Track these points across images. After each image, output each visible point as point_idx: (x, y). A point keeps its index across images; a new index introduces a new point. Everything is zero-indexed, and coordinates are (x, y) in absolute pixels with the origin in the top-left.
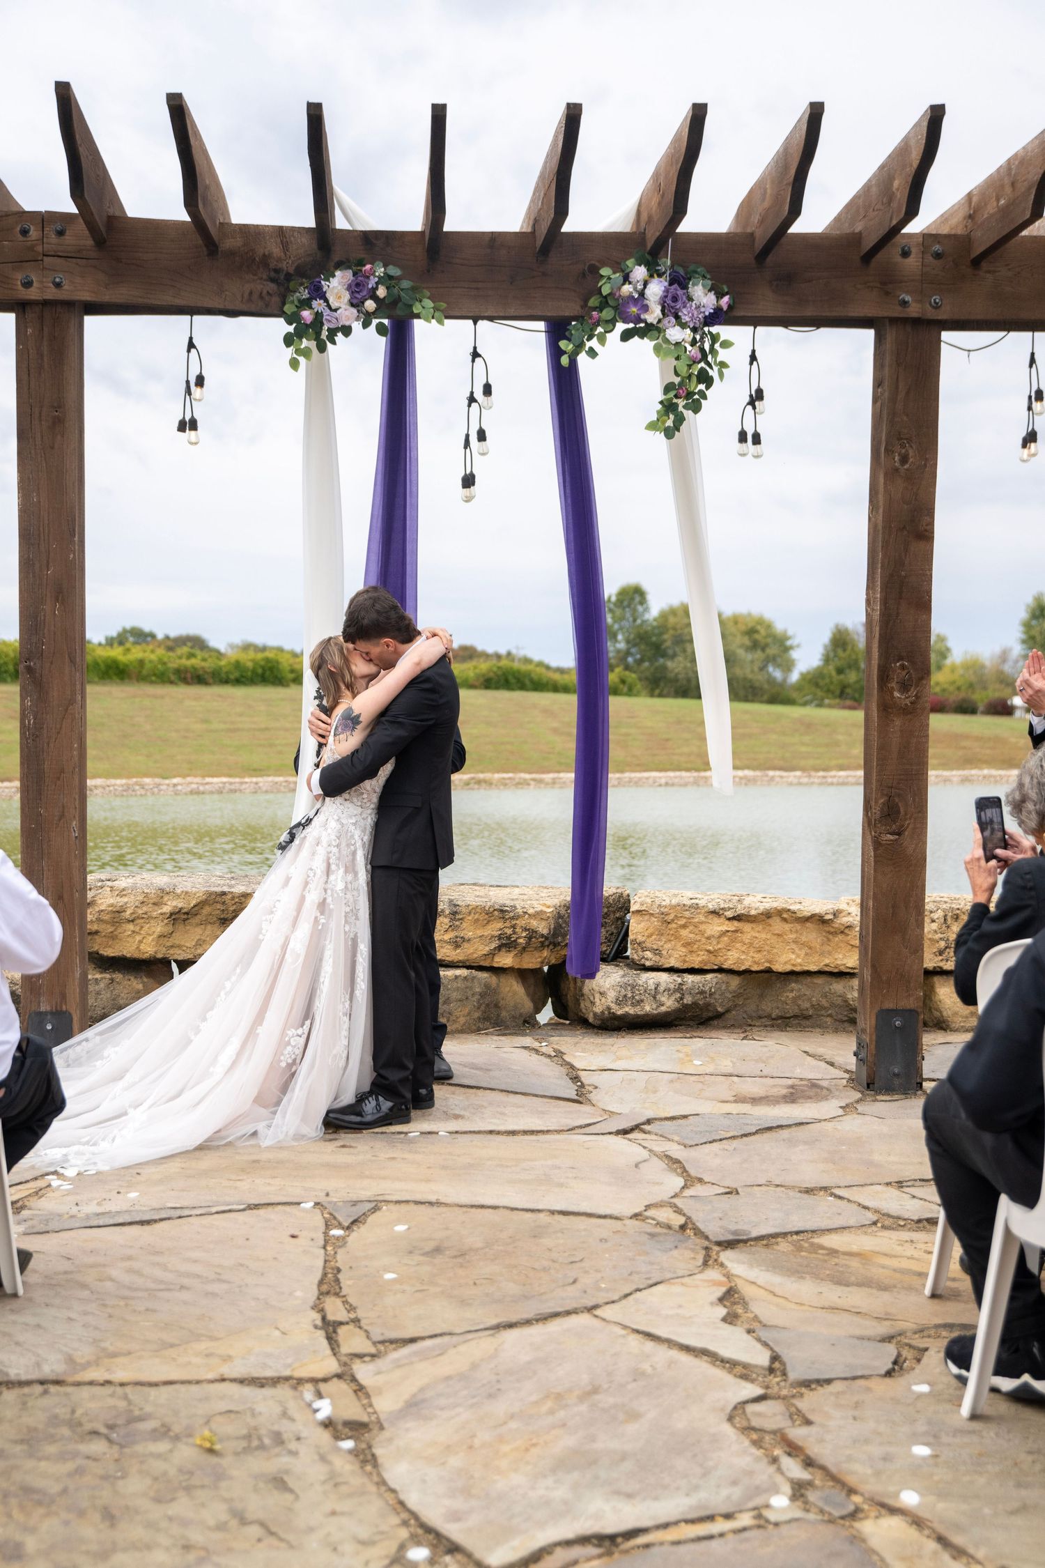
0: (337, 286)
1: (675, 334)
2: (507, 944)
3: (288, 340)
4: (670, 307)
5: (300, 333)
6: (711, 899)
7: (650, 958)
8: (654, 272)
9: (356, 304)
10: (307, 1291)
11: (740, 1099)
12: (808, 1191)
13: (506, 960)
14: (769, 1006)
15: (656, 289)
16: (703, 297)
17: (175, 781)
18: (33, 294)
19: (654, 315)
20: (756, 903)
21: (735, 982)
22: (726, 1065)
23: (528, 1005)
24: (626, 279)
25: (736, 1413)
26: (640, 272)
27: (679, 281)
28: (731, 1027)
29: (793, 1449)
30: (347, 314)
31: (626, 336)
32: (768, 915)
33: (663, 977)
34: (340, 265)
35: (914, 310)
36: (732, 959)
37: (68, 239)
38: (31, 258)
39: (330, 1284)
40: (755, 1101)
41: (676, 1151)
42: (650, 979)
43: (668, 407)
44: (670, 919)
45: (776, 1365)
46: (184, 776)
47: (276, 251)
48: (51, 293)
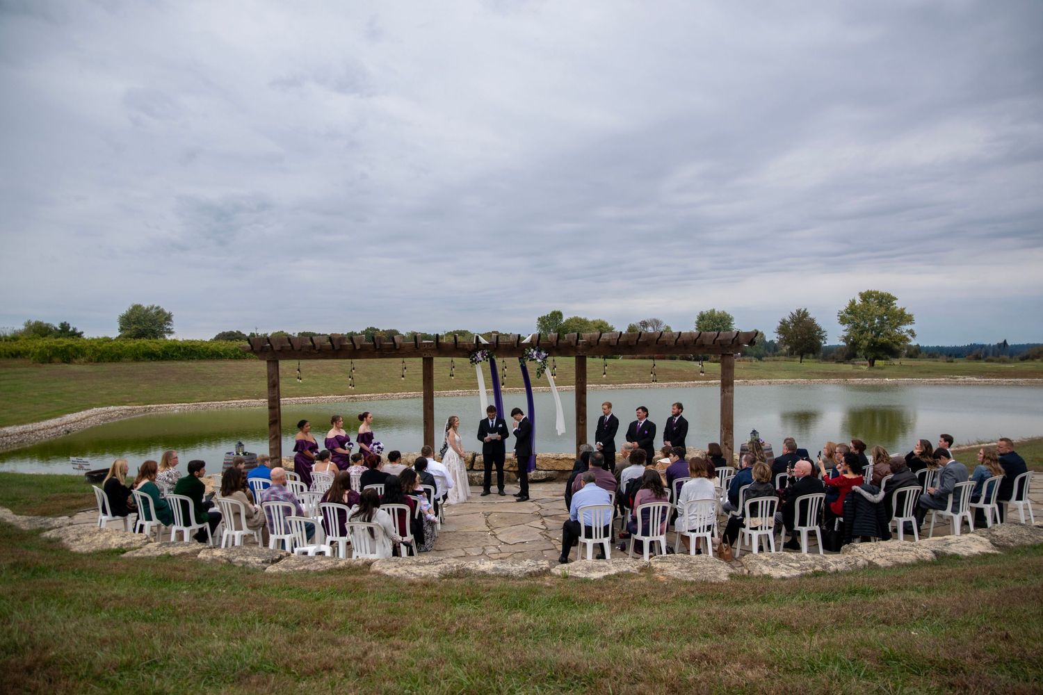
0: (479, 354)
1: (539, 361)
2: (511, 466)
3: (471, 363)
4: (538, 356)
5: (473, 361)
6: (552, 456)
7: (540, 468)
8: (535, 350)
9: (482, 357)
10: (484, 522)
11: (554, 496)
12: (560, 509)
13: (511, 469)
14: (564, 477)
15: (535, 353)
16: (544, 354)
17: (399, 393)
18: (426, 356)
19: (535, 357)
20: (561, 456)
21: (557, 472)
22: (553, 489)
23: (516, 478)
24: (530, 351)
25: (540, 533)
26: (532, 350)
27: (539, 351)
28: (556, 482)
29: (546, 535)
30: (481, 359)
31: (530, 360)
32: (563, 459)
33: (543, 472)
34: (480, 350)
35: (581, 355)
36: (556, 468)
37: (432, 347)
38: (426, 350)
39: (487, 522)
40: (557, 496)
41: (540, 504)
42: (540, 472)
43: (538, 373)
44: (544, 460)
45: (547, 529)
46: (401, 392)
47: (468, 348)
48: (429, 356)
